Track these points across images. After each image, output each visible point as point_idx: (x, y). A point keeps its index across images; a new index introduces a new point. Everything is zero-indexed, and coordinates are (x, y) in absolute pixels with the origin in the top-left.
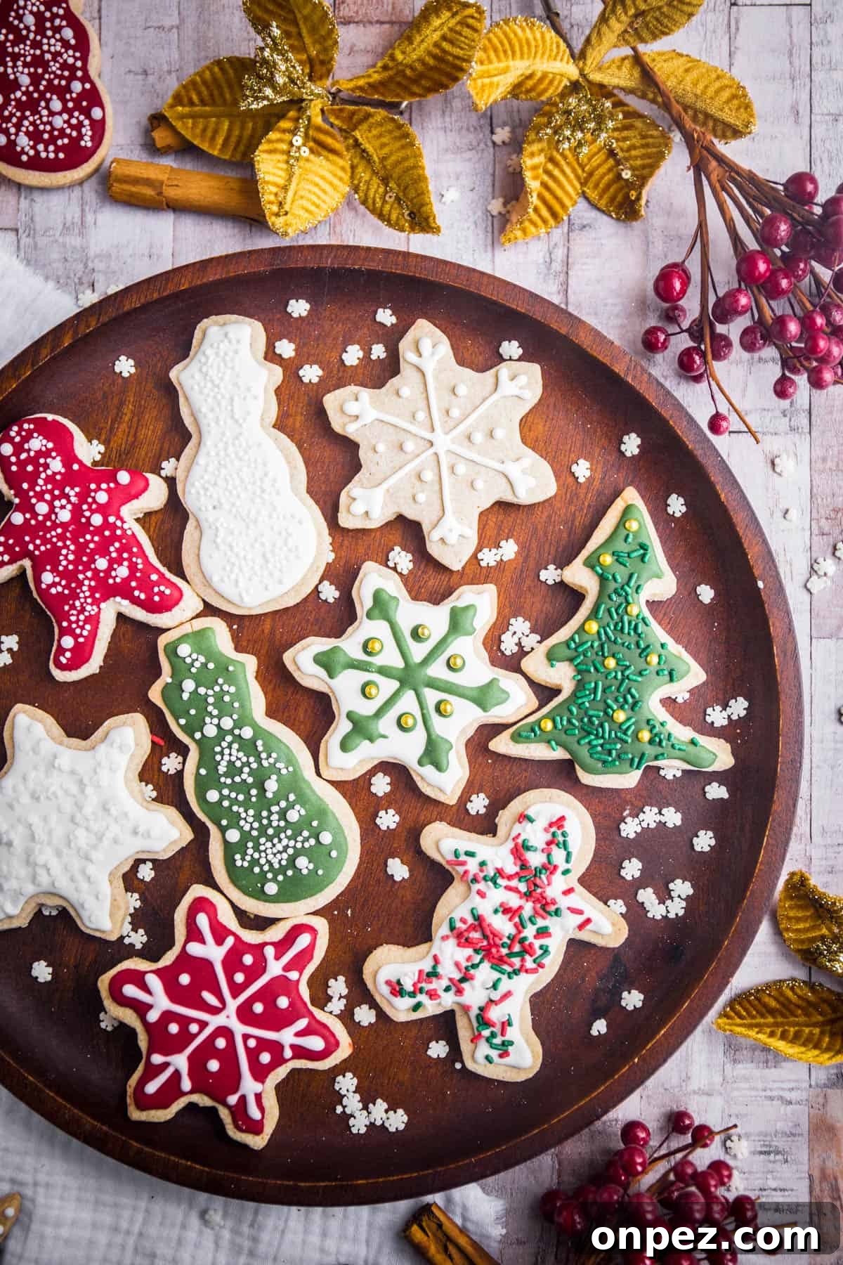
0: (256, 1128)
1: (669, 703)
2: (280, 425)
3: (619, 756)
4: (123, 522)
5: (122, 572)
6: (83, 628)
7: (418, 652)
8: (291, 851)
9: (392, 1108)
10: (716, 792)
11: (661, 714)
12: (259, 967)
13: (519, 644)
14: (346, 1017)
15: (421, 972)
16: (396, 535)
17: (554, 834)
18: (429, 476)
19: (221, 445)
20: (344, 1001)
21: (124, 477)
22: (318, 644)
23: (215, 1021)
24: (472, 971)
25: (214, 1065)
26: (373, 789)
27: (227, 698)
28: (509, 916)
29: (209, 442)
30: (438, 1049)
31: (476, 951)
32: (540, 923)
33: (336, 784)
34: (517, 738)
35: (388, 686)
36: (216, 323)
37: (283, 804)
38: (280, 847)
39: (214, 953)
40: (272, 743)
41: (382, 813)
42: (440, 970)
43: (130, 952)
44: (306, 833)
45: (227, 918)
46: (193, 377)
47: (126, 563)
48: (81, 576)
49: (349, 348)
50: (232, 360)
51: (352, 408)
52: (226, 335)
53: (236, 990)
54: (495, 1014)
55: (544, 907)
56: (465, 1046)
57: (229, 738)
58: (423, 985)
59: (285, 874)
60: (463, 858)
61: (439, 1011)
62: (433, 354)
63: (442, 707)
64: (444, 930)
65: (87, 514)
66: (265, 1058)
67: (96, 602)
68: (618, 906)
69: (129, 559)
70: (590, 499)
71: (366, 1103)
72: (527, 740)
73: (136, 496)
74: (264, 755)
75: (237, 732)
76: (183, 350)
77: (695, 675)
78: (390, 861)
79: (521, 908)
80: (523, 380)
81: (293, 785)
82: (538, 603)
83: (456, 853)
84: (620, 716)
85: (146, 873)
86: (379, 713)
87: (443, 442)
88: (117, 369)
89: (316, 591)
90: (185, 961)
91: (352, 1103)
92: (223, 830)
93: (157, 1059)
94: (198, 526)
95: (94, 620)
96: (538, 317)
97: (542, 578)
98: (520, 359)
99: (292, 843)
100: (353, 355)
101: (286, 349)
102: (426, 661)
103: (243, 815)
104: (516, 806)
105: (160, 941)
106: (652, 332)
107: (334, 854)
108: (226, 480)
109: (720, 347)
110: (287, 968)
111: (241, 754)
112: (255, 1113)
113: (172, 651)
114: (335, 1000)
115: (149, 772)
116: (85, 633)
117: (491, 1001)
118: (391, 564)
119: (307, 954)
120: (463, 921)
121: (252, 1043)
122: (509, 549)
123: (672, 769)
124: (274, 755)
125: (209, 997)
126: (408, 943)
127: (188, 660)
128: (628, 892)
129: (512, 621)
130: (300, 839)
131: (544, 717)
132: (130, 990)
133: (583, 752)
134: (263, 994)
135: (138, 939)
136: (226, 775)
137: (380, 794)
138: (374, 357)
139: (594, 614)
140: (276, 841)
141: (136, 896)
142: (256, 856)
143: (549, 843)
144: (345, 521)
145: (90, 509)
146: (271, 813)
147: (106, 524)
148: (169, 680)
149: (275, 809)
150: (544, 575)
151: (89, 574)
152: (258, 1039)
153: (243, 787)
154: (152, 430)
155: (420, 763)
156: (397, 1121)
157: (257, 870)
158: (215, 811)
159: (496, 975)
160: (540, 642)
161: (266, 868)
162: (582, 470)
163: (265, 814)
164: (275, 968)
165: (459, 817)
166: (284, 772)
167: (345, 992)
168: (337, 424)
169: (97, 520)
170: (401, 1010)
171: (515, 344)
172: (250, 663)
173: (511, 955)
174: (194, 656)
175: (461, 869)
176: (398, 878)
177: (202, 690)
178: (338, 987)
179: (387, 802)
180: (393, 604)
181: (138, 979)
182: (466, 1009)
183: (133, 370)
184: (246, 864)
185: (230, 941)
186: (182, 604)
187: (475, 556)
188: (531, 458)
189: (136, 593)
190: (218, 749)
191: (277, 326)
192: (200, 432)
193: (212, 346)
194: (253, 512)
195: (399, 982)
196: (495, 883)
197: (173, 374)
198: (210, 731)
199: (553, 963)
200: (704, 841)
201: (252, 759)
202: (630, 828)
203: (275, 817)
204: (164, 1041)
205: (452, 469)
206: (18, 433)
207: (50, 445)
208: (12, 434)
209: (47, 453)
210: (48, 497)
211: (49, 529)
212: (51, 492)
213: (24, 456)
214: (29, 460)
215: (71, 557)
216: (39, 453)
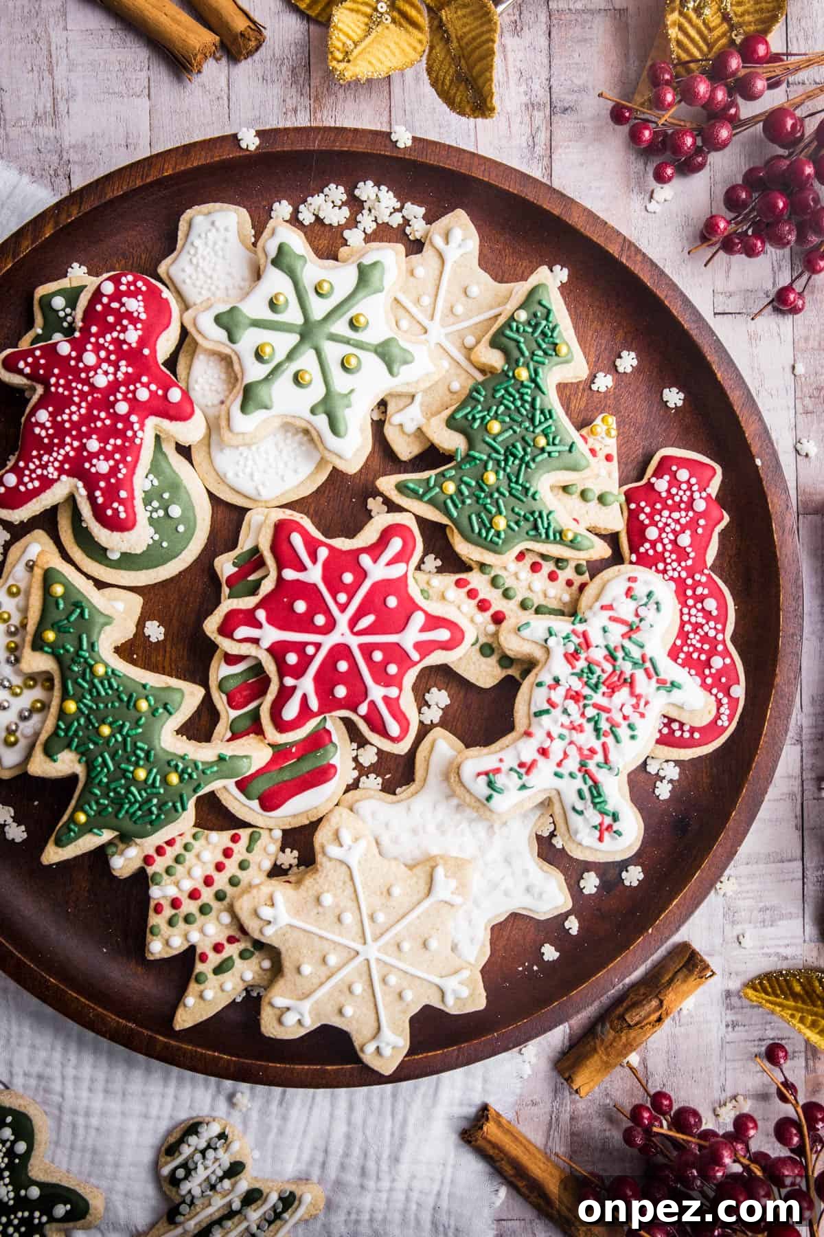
4: (142, 429)
5: (103, 466)
6: (32, 480)
47: (112, 463)
69: (117, 462)
95: (46, 483)
116: (30, 486)
151: (76, 444)
169: (122, 408)
206: (129, 284)
207: (143, 316)
208: (124, 280)
209: (134, 321)
210: (103, 354)
211: (80, 381)
212: (109, 353)
213: (115, 305)
214: (116, 313)
215: (75, 418)
216: (129, 315)
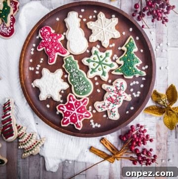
0: (79, 127)
1: (137, 66)
2: (80, 27)
3: (130, 74)
4: (58, 41)
5: (58, 48)
7: (101, 59)
8: (84, 88)
9: (98, 124)
10: (144, 79)
11: (136, 68)
12: (79, 104)
13: (115, 58)
14: (92, 111)
16: (98, 43)
18: (102, 34)
19: (72, 30)
21: (58, 35)
22: (87, 59)
23: (73, 112)
24: (110, 104)
25: (73, 118)
26: (95, 79)
27: (74, 66)
28: (115, 96)
29: (70, 30)
30: (105, 116)
31: (110, 102)
32: (119, 97)
33: (90, 79)
34: (116, 71)
35: (97, 64)
36: (71, 13)
37: (82, 81)
39: (73, 102)
40: (81, 73)
41: (96, 83)
42: (105, 104)
43: (61, 103)
44: (86, 85)
45: (75, 98)
46: (68, 20)
50: (74, 18)
51: (91, 24)
52: (73, 14)
53: (76, 108)
54: (113, 110)
55: (120, 95)
56: (109, 115)
58: (103, 106)
59: (83, 91)
60: (108, 88)
61: (105, 110)
62: (103, 16)
63: (105, 67)
64: (106, 99)
66: (81, 117)
68: (130, 95)
70: (125, 37)
71: (95, 123)
75: (75, 71)
76: (66, 17)
77: (141, 62)
78: (97, 89)
79: (117, 95)
80: (115, 20)
81: (84, 78)
82: (117, 52)
84: (130, 68)
85: (62, 92)
86: (96, 68)
87: (104, 29)
88: (57, 20)
89: (86, 51)
90: (69, 104)
91: (93, 124)
92: (74, 85)
93: (65, 118)
94: (69, 42)
95: (54, 56)
98: (115, 17)
100: (91, 17)
101: (81, 16)
102: (102, 61)
103: (77, 83)
104: (115, 81)
105: (65, 101)
106: (133, 13)
107: (90, 88)
109: (144, 15)
110: (83, 105)
111: (76, 74)
112: (79, 125)
113: (66, 60)
114: (90, 109)
115: (63, 78)
117: (113, 108)
118: (97, 47)
119: (86, 103)
120: (108, 97)
121: (79, 115)
122: (114, 45)
123: (137, 75)
125: (72, 109)
126: (100, 101)
127: (68, 61)
128: (131, 93)
129: (114, 55)
131: (120, 68)
132: (61, 108)
133: (125, 73)
134: (80, 108)
136: (74, 77)
138: (94, 17)
139: (126, 53)
140: (81, 86)
141: (61, 95)
142: (79, 89)
143: (120, 86)
144: (90, 41)
148: (65, 64)
150: (119, 48)
151: (54, 49)
153: (77, 79)
154: (62, 28)
155: (102, 75)
156: (99, 126)
157: (79, 91)
158: (72, 83)
159: (113, 105)
160: (118, 58)
162: (124, 33)
165: (107, 83)
166: (82, 77)
168: (89, 27)
170: (100, 110)
171: (114, 15)
172: (77, 61)
173: (115, 102)
175: (108, 90)
176: (99, 92)
177: (70, 65)
178: (90, 107)
179: (97, 81)
180: (97, 52)
181: (62, 106)
182: (109, 110)
183: (59, 20)
184: (77, 90)
185: (75, 101)
187: (109, 46)
188: (117, 32)
190: (73, 74)
191: (80, 13)
192: (69, 28)
193: (71, 16)
195: (99, 106)
196: (113, 92)
197: (65, 20)
198: (72, 71)
199: (121, 103)
200: (142, 86)
201: (78, 75)
202: (131, 84)
203: (81, 83)
204: (66, 115)
205: (106, 33)
206: (43, 29)
207: (48, 30)
211: (48, 43)
212: (48, 37)
213: (44, 32)
215: (51, 46)
216: (46, 32)
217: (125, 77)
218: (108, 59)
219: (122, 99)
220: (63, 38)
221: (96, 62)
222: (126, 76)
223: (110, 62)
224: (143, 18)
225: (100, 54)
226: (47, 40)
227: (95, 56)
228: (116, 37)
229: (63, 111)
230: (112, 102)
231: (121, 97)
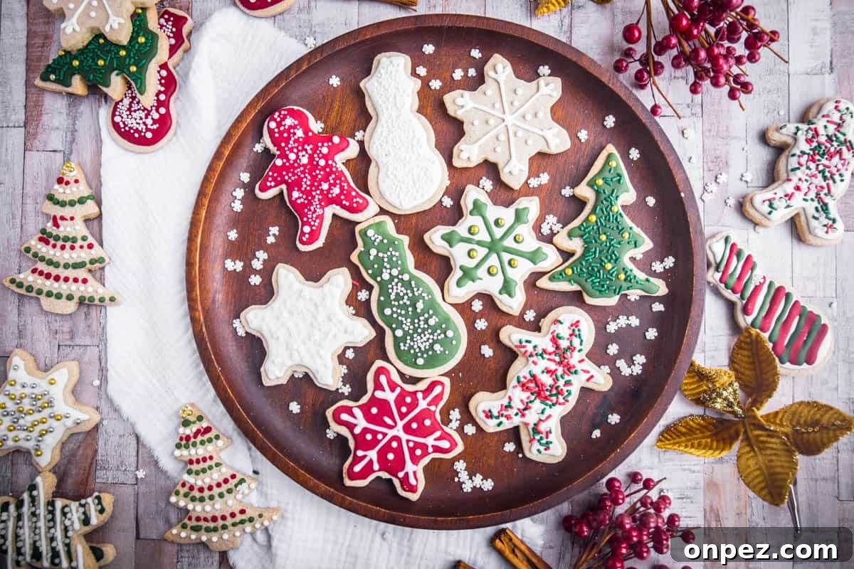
0: (413, 489)
1: (633, 259)
2: (420, 111)
3: (608, 288)
4: (336, 164)
5: (336, 190)
6: (315, 221)
7: (498, 233)
8: (431, 341)
9: (485, 478)
10: (658, 307)
11: (630, 265)
12: (414, 404)
13: (551, 229)
14: (460, 430)
15: (502, 405)
16: (484, 170)
17: (574, 330)
18: (503, 137)
19: (390, 121)
20: (458, 422)
21: (336, 140)
22: (443, 230)
23: (391, 433)
24: (530, 405)
25: (391, 456)
26: (473, 308)
27: (394, 259)
28: (550, 374)
29: (383, 119)
30: (510, 447)
31: (532, 394)
32: (567, 378)
33: (454, 305)
34: (552, 279)
35: (482, 252)
36: (386, 56)
37: (426, 315)
38: (425, 339)
39: (389, 396)
40: (420, 283)
41: (478, 321)
42: (512, 404)
43: (342, 397)
44: (439, 331)
45: (396, 378)
46: (373, 85)
47: (338, 186)
48: (314, 193)
49: (456, 71)
50: (395, 76)
51: (460, 101)
52: (391, 62)
53: (402, 416)
54: (542, 427)
55: (569, 369)
56: (525, 444)
57: (396, 280)
58: (503, 412)
59: (427, 354)
60: (524, 344)
61: (511, 426)
62: (504, 72)
63: (512, 262)
64: (514, 382)
65: (317, 159)
66: (418, 452)
67: (322, 207)
68: (606, 369)
69: (341, 185)
70: (587, 151)
71: (471, 475)
72: (559, 280)
73: (343, 150)
74: (415, 289)
75: (400, 277)
76: (367, 72)
77: (647, 244)
78: (483, 347)
79: (556, 370)
80: (552, 86)
81: (431, 305)
82: (560, 206)
83: (520, 342)
84: (609, 266)
85: (350, 354)
86: (478, 266)
87: (510, 119)
88: (331, 83)
89: (441, 201)
90: (374, 401)
91: (464, 476)
92: (393, 330)
93: (360, 453)
94: (377, 165)
95: (321, 217)
96: (560, 52)
97: (563, 193)
98: (550, 75)
99: (431, 337)
100: (458, 74)
101: (422, 71)
102: (503, 238)
103: (405, 322)
104: (552, 316)
105: (358, 389)
106: (619, 61)
107: (454, 342)
108: (392, 140)
109: (658, 68)
110: (429, 404)
111: (403, 289)
112: (413, 481)
113: (364, 234)
114: (454, 421)
115: (351, 300)
116: (316, 224)
117: (541, 420)
118: (481, 186)
119: (439, 397)
120: (525, 377)
121: (411, 444)
122: (545, 178)
123: (634, 295)
124: (421, 289)
125: (388, 420)
126: (493, 390)
127: (373, 239)
128: (611, 361)
129: (547, 217)
130: (436, 334)
131: (568, 267)
132: (344, 417)
133: (589, 286)
134: (417, 418)
135: (346, 390)
136: (395, 300)
137: (477, 311)
138: (469, 75)
139: (593, 211)
140: (422, 335)
141: (345, 367)
142: (412, 344)
143: (571, 335)
144: (457, 163)
145: (318, 157)
146: (419, 321)
147: (327, 165)
148: (363, 249)
149: (422, 318)
150: (563, 192)
151: (318, 192)
152: (415, 442)
153: (405, 307)
154: (350, 115)
155: (500, 293)
156: (488, 485)
157: (412, 351)
158: (389, 320)
159: (543, 406)
160: (562, 228)
161: (417, 350)
162: (583, 135)
163: (416, 321)
164: (423, 404)
165: (520, 322)
166: (426, 298)
167: (459, 417)
168: (451, 111)
169: (322, 162)
170: (491, 426)
171: (547, 67)
172: (406, 240)
173: (551, 395)
174: (376, 236)
175: (523, 350)
176: (487, 356)
177: (381, 255)
178: (455, 414)
179: (480, 315)
180: (484, 207)
181: (349, 411)
182: (526, 424)
183: (339, 83)
184: (406, 348)
185: (398, 390)
186: (368, 208)
187: (526, 182)
188: (557, 128)
189: (344, 202)
190: (390, 286)
191: (418, 59)
192: (377, 115)
193: (383, 68)
194: (408, 158)
195: (490, 411)
196: (543, 358)
197: (362, 85)
198: (386, 276)
199: (573, 400)
200: (652, 334)
201: (409, 291)
202: (612, 328)
203: (422, 323)
204: (362, 443)
205: (515, 134)
206: (279, 116)
207: (296, 122)
208: (276, 117)
209: (294, 127)
210: (295, 150)
211: (296, 168)
212: (297, 148)
213: (282, 128)
214: (285, 131)
215: (308, 183)
216: (290, 127)
217: (589, 300)
218: (525, 230)
219: (578, 382)
220: (352, 151)
221: (479, 243)
222: (590, 295)
223: (530, 243)
224: (656, 78)
225: (493, 212)
226: (292, 156)
227: (476, 221)
228: (554, 149)
229: (351, 427)
230: (538, 395)
231: (572, 378)
